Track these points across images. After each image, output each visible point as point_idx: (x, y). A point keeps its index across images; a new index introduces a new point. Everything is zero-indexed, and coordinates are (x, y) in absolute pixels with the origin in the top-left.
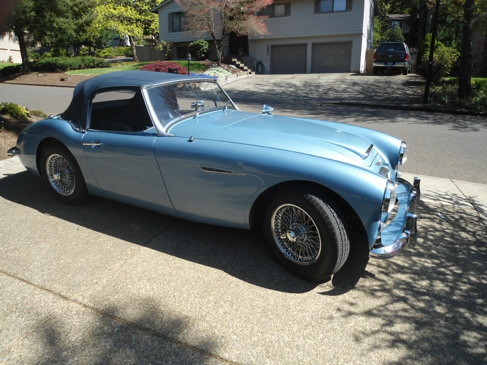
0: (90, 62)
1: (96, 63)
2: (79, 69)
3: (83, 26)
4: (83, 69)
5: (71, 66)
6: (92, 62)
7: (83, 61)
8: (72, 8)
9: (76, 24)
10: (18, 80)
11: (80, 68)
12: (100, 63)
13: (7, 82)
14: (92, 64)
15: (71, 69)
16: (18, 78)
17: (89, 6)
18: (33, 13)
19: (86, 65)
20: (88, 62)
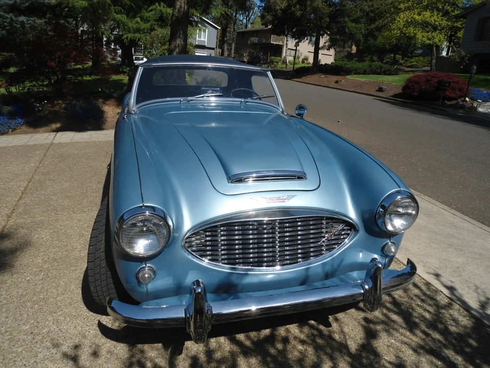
0: (377, 68)
1: (383, 70)
2: (363, 74)
3: (374, 32)
4: (368, 74)
5: (356, 70)
6: (379, 69)
7: (369, 66)
8: (368, 14)
9: (367, 29)
10: (304, 79)
11: (365, 73)
12: (388, 70)
13: (295, 79)
14: (379, 70)
15: (355, 74)
16: (304, 77)
17: (385, 11)
18: (328, 20)
19: (372, 71)
20: (375, 68)
